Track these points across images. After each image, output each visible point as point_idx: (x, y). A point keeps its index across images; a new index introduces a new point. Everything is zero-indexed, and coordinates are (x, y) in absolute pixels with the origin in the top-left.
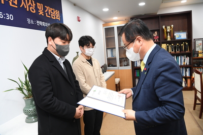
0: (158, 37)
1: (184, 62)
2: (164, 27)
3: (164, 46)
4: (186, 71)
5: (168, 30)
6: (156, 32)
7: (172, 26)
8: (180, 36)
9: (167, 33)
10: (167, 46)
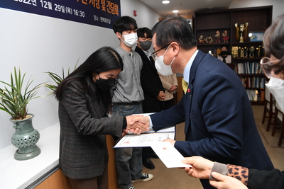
0: (227, 38)
1: (259, 69)
2: (236, 25)
3: (235, 49)
4: (260, 81)
5: (242, 30)
6: (226, 32)
7: (247, 24)
8: (256, 38)
9: (240, 32)
10: (239, 50)
